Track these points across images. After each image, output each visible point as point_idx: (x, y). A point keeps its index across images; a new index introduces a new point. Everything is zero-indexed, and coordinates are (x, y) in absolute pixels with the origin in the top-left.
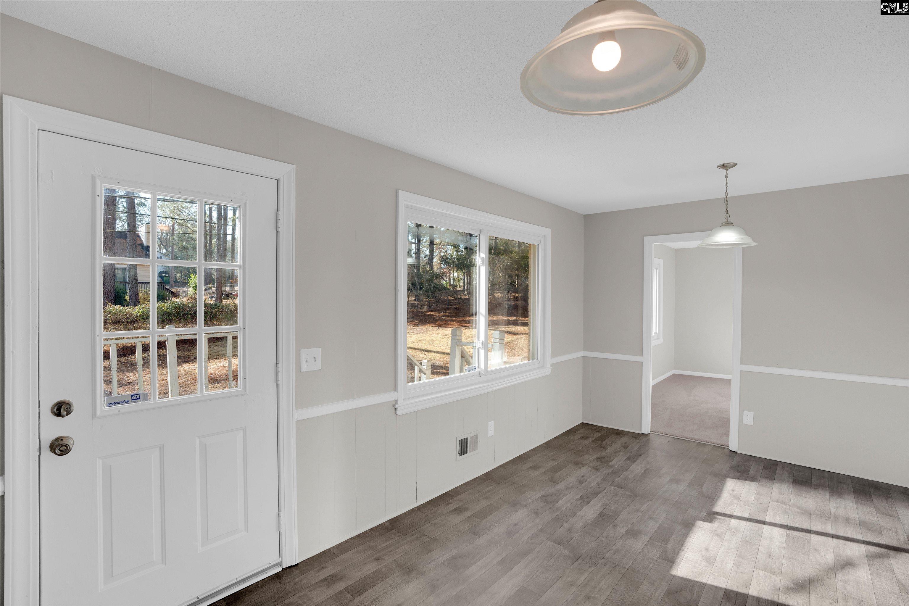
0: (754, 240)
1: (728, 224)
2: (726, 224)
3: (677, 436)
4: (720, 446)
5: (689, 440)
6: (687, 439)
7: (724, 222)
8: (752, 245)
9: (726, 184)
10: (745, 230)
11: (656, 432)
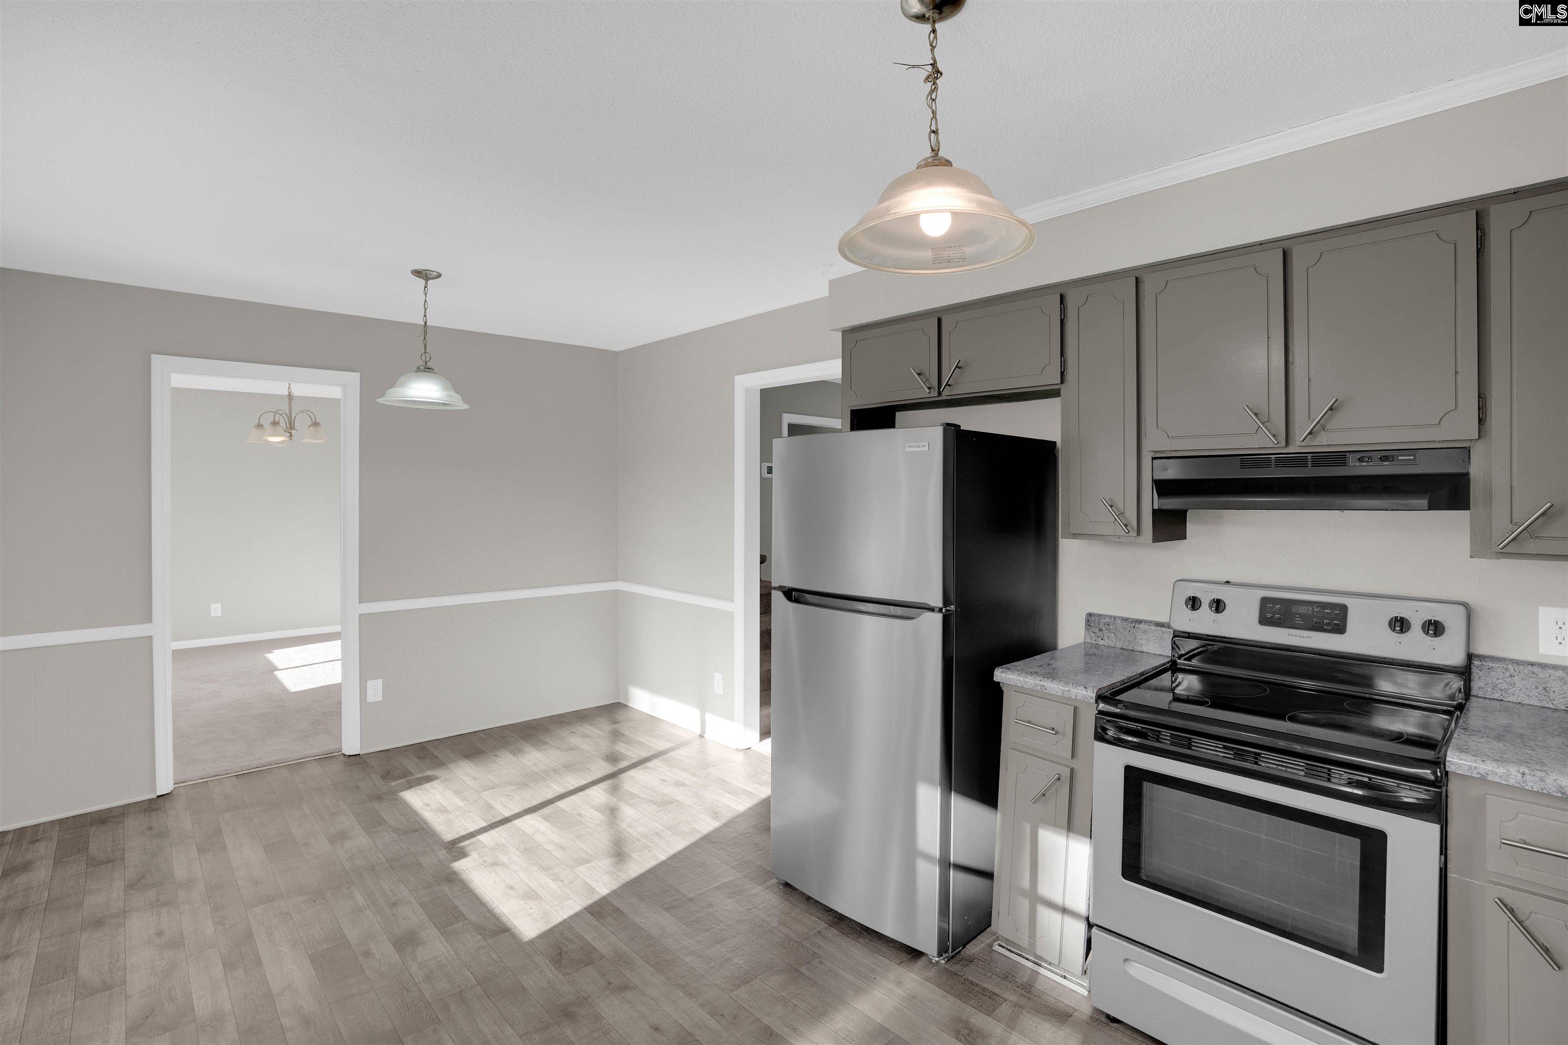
0: (465, 401)
1: (426, 369)
2: (426, 370)
3: (238, 770)
4: (326, 756)
5: (265, 768)
6: (259, 769)
7: (422, 366)
8: (461, 408)
9: (425, 304)
10: (455, 383)
11: (187, 782)
